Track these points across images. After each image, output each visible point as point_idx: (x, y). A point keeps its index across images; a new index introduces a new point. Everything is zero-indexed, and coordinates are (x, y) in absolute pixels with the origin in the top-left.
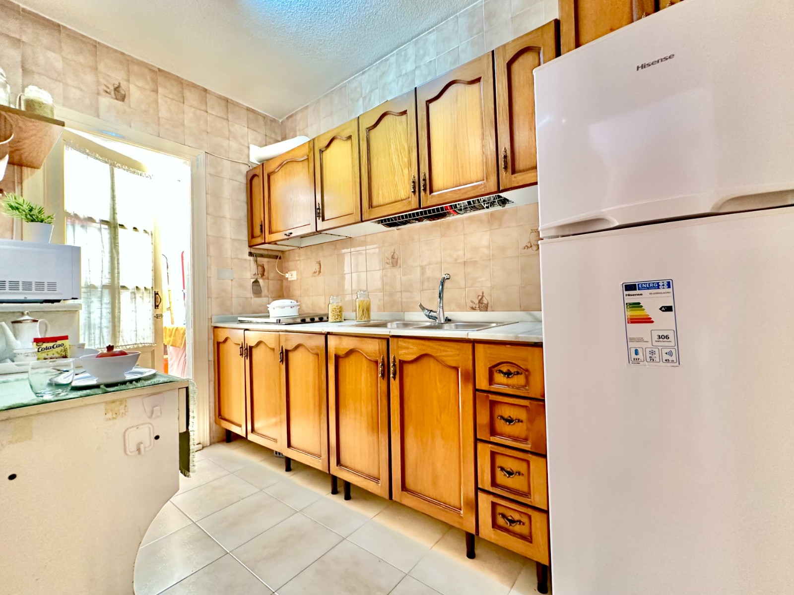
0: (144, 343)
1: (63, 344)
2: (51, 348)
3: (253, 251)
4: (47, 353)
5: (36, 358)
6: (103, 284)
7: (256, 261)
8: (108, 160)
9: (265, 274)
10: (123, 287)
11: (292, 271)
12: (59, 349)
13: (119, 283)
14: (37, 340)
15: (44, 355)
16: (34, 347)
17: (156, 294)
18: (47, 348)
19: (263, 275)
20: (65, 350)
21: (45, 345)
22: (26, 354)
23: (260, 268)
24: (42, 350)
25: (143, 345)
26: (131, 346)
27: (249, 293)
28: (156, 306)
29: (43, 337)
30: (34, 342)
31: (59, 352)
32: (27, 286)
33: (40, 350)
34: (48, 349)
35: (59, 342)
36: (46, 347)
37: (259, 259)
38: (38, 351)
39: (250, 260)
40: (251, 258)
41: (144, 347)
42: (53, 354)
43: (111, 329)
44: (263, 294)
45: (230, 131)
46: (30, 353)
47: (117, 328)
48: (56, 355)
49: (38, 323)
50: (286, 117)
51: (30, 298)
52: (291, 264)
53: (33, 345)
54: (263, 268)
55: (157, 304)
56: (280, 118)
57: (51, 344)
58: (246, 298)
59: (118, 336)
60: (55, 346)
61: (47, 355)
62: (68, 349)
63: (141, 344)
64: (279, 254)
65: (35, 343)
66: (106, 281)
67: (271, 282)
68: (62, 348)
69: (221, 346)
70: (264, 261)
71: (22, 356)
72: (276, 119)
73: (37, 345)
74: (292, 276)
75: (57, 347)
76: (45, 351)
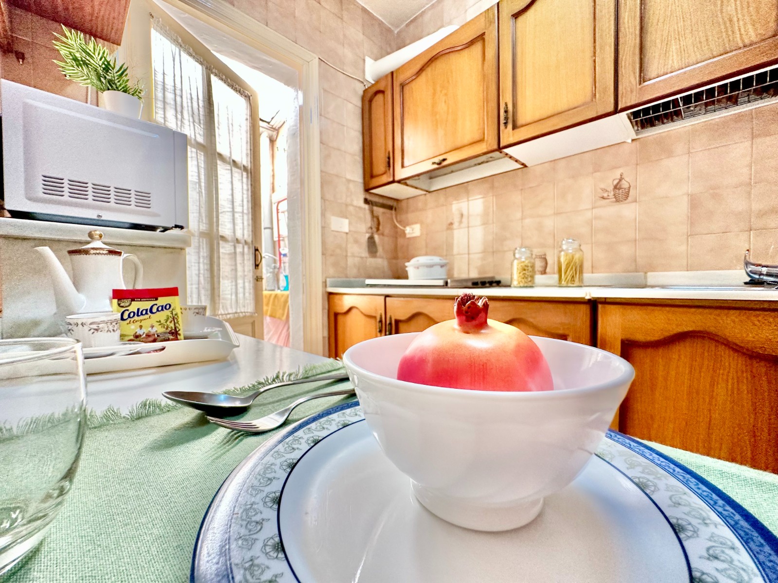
0: (245, 312)
1: (170, 306)
2: (146, 313)
3: (369, 197)
4: (139, 324)
5: (117, 335)
6: (201, 231)
7: (372, 212)
8: (203, 61)
9: (381, 228)
10: (222, 237)
11: (413, 224)
12: (163, 315)
13: (218, 230)
14: (119, 295)
15: (132, 328)
16: (112, 309)
17: (256, 250)
18: (139, 313)
19: (378, 229)
20: (174, 319)
21: (135, 306)
22: (95, 326)
23: (375, 219)
24: (129, 316)
25: (244, 314)
26: (231, 315)
27: (364, 253)
28: (257, 266)
29: (131, 288)
30: (114, 297)
31: (163, 321)
32: (102, 193)
33: (126, 316)
34: (142, 314)
35: (162, 301)
36: (138, 310)
37: (375, 208)
38: (122, 319)
39: (365, 209)
40: (366, 206)
41: (245, 317)
42: (152, 327)
43: (209, 292)
44: (378, 254)
45: (344, 35)
46: (103, 322)
47: (216, 291)
48: (159, 330)
49: (121, 258)
50: (405, 24)
51: (107, 216)
52: (411, 216)
53: (111, 302)
54: (378, 219)
55: (257, 263)
56: (397, 27)
57: (145, 305)
58: (362, 258)
59: (217, 301)
60: (154, 310)
61: (141, 327)
62: (179, 315)
63: (242, 313)
64: (394, 204)
65: (115, 301)
66: (203, 227)
67: (386, 239)
68: (166, 313)
69: (340, 318)
70: (379, 211)
71: (86, 328)
72: (392, 29)
73: (119, 305)
74: (413, 231)
75: (158, 310)
76: (136, 318)
